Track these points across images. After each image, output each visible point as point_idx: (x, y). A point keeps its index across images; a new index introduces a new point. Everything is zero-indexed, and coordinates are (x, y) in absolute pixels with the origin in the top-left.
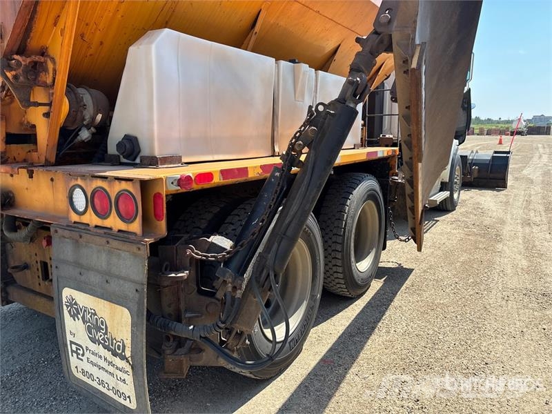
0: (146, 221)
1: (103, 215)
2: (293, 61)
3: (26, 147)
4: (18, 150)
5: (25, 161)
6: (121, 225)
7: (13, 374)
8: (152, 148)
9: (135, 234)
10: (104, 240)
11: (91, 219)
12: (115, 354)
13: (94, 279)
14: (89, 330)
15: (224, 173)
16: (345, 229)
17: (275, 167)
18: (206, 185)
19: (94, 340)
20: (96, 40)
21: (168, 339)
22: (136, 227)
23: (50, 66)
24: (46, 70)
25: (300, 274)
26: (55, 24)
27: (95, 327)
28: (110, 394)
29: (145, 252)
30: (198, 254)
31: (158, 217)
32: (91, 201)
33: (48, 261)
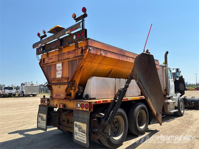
0: (89, 109)
1: (83, 108)
2: (119, 78)
3: (69, 96)
4: (68, 97)
5: (69, 99)
6: (86, 110)
7: (59, 145)
8: (91, 97)
9: (88, 111)
10: (82, 112)
11: (81, 109)
12: (83, 133)
13: (80, 119)
14: (79, 129)
15: (103, 101)
16: (134, 116)
17: (112, 100)
18: (100, 103)
19: (79, 131)
20: (82, 78)
21: (92, 132)
22: (88, 110)
23: (76, 83)
24: (75, 84)
25: (122, 126)
26: (77, 77)
27: (80, 128)
28: (82, 141)
29: (89, 114)
30: (98, 116)
31: (92, 108)
32: (81, 106)
33: (69, 119)
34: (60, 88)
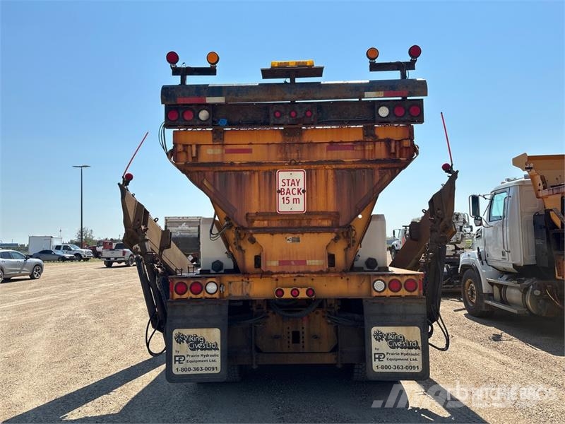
1: (396, 291)
6: (408, 293)
9: (415, 296)
10: (397, 301)
11: (389, 293)
19: (393, 348)
22: (416, 293)
27: (397, 341)
28: (404, 370)
32: (388, 285)
33: (300, 330)
34: (299, 241)
